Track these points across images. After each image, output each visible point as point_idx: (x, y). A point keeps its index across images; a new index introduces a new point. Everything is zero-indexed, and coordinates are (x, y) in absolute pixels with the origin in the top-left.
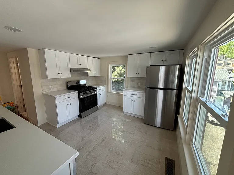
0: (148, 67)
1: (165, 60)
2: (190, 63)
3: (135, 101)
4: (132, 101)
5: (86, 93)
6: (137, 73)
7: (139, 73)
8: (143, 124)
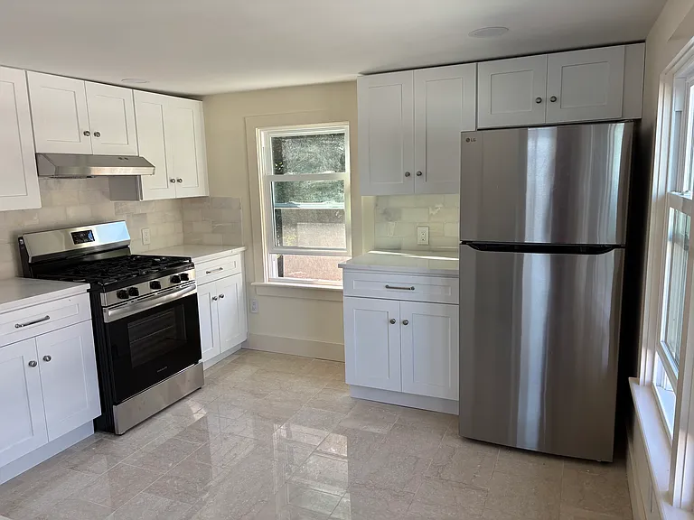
0: (467, 139)
1: (554, 100)
2: (677, 107)
3: (405, 323)
4: (393, 322)
5: (135, 292)
6: (414, 172)
7: (420, 174)
8: (457, 444)
